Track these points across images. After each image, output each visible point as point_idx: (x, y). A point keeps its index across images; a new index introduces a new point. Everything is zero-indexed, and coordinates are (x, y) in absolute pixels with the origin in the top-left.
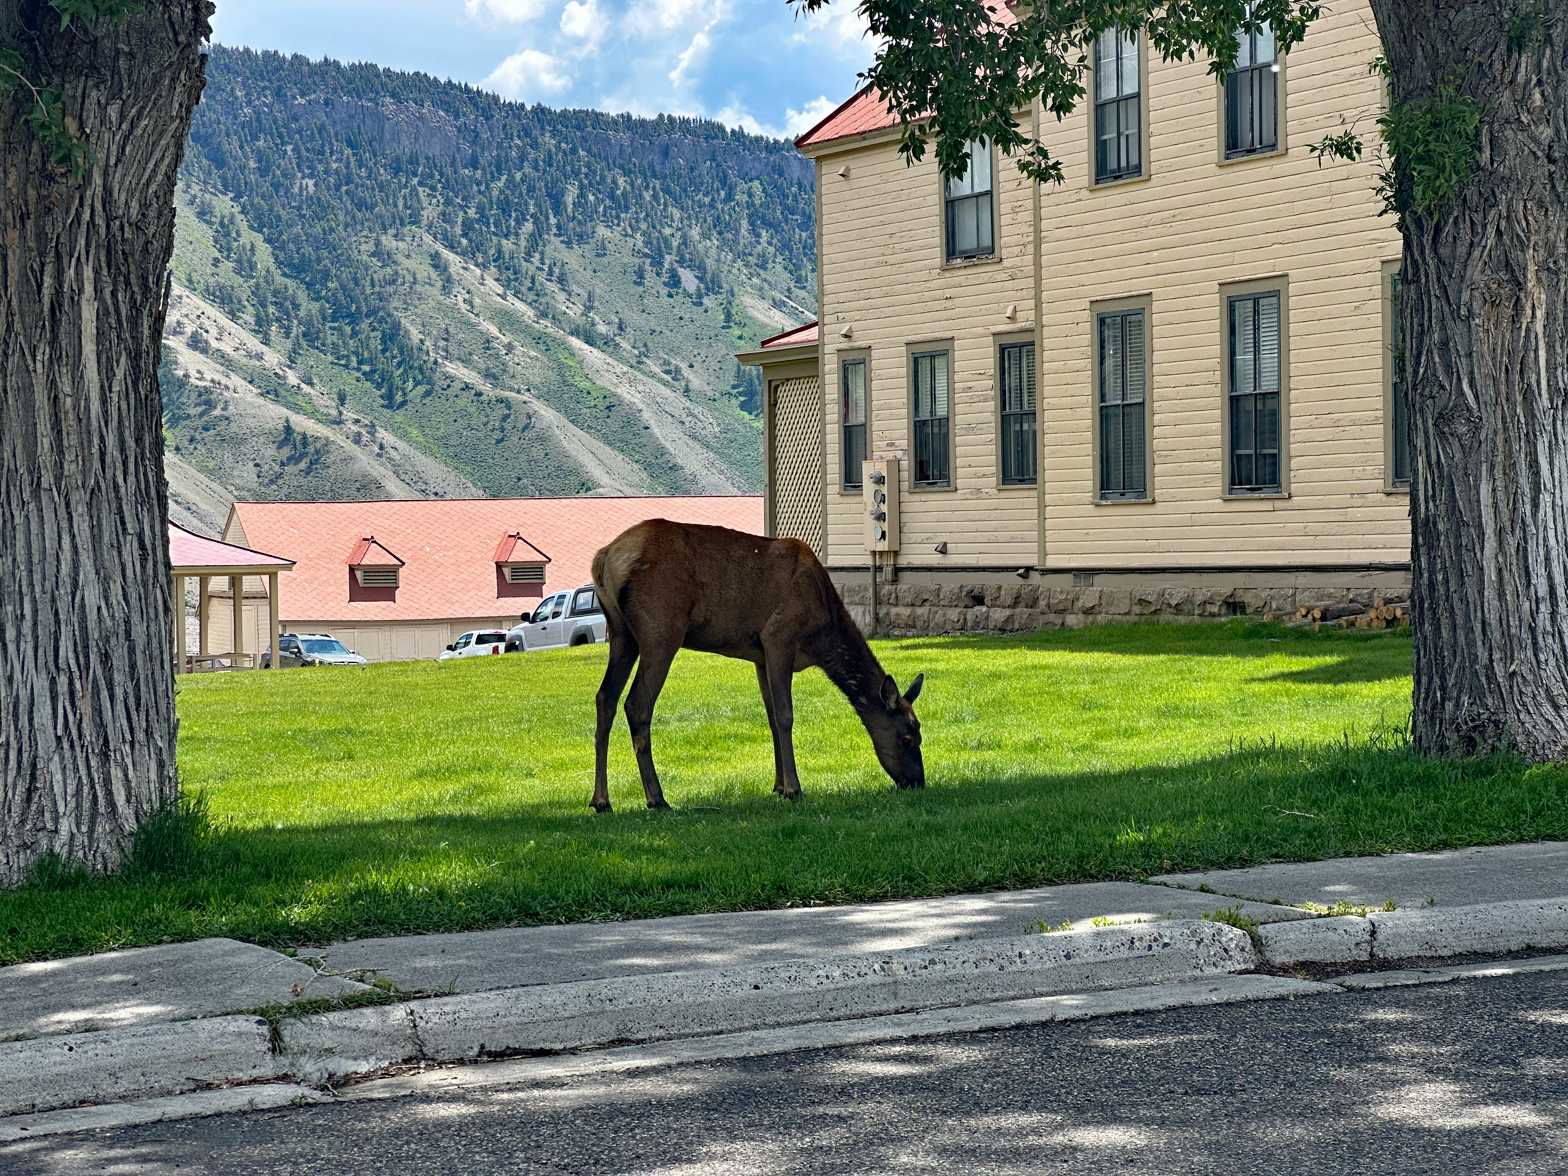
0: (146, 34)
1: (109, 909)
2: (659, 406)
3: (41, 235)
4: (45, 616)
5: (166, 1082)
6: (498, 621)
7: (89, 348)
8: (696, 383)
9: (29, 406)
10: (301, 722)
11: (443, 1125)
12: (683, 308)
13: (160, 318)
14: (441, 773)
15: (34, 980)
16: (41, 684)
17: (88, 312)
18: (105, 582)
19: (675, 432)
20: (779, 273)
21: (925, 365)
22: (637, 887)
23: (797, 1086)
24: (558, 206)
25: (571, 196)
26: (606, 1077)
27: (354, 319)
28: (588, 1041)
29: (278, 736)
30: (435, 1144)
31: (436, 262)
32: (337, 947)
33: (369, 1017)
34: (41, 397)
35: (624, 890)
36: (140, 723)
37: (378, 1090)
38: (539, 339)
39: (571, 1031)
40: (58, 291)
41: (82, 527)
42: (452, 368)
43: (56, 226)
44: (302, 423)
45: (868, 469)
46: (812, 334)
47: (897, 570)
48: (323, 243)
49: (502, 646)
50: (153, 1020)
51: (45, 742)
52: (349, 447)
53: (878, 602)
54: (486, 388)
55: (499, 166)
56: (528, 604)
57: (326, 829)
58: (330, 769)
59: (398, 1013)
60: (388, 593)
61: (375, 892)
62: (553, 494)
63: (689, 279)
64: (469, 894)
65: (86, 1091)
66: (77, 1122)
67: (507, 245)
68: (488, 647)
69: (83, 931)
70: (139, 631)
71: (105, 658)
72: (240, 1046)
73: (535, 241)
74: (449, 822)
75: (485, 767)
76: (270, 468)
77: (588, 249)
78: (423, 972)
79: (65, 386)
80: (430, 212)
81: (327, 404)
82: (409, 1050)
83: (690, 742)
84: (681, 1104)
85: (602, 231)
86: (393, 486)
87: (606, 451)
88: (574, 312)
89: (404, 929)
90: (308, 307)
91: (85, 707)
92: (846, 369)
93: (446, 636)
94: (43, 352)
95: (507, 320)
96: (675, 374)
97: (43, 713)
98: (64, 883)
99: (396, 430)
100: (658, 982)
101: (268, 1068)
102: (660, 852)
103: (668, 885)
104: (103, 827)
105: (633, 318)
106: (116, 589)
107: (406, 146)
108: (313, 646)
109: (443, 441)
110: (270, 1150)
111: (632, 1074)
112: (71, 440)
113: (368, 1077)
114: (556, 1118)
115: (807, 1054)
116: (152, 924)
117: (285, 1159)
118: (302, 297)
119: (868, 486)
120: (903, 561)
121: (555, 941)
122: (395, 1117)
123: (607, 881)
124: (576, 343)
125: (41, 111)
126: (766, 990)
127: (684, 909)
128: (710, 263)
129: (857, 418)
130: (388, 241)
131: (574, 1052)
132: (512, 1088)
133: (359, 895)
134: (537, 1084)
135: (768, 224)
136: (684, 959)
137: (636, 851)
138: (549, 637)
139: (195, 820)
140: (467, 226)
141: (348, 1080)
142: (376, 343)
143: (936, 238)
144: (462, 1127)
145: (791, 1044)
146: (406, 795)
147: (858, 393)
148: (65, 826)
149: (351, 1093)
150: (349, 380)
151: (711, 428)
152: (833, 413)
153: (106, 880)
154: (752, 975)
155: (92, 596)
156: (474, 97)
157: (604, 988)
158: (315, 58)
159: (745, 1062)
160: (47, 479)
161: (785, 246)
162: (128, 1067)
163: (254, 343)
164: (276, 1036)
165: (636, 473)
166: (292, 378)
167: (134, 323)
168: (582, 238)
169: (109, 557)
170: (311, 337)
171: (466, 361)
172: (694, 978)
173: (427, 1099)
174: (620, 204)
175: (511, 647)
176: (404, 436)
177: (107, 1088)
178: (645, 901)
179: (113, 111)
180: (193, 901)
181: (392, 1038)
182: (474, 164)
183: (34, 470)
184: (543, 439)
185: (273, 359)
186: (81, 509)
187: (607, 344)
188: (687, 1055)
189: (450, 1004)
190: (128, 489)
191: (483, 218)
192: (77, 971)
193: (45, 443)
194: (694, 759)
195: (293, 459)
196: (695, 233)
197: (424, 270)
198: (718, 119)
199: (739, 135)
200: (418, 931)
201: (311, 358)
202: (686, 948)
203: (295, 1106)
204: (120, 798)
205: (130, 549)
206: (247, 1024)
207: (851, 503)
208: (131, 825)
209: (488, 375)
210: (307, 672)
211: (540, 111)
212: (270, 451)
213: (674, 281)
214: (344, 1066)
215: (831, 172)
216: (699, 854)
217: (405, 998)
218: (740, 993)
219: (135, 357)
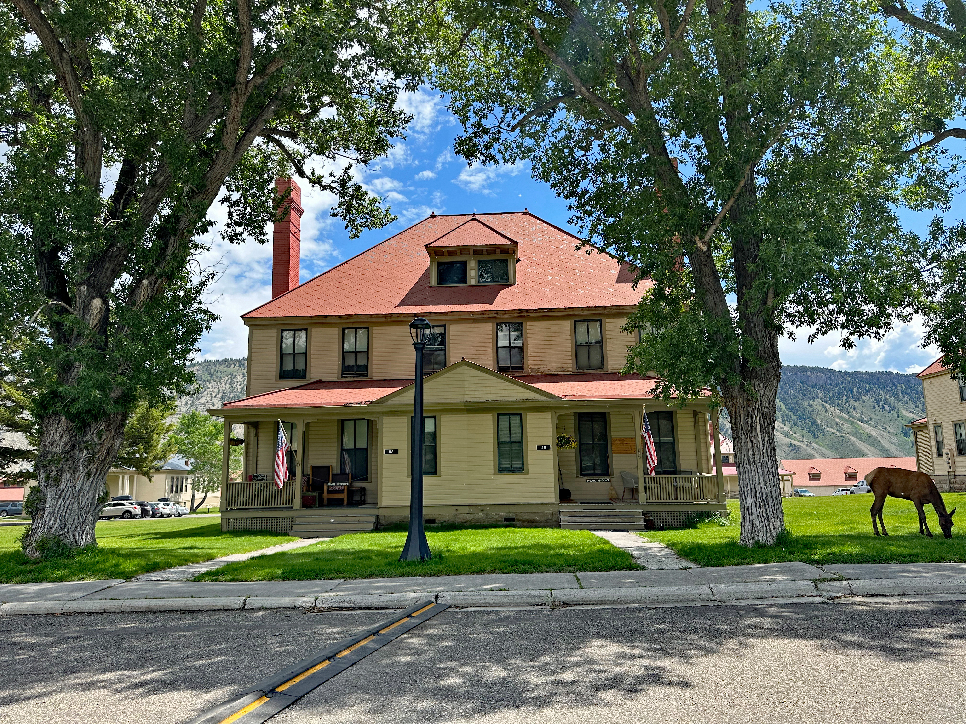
0: (768, 369)
1: (772, 553)
2: (882, 437)
3: (748, 411)
4: (753, 489)
5: (791, 594)
6: (846, 486)
7: (759, 434)
8: (891, 431)
9: (747, 446)
10: (804, 510)
11: (861, 611)
12: (885, 414)
13: (774, 427)
14: (843, 524)
15: (758, 568)
16: (753, 504)
17: (759, 426)
18: (766, 483)
19: (886, 442)
20: (911, 404)
21: (958, 427)
22: (901, 555)
23: (958, 611)
24: (852, 392)
25: (855, 390)
26: (903, 603)
27: (804, 419)
28: (896, 593)
29: (800, 513)
30: (861, 616)
31: (823, 406)
32: (827, 566)
33: (838, 584)
34: (749, 444)
35: (899, 556)
36: (775, 513)
37: (842, 601)
38: (850, 422)
39: (891, 591)
40: (752, 423)
41: (760, 471)
42: (829, 429)
43: (751, 409)
44: (794, 442)
45: (944, 452)
46: (925, 420)
47: (955, 476)
48: (796, 403)
49: (848, 492)
50: (787, 580)
51: (755, 516)
52: (806, 447)
53: (950, 483)
54: (838, 433)
55: (837, 385)
56: (855, 483)
57: (817, 537)
58: (814, 522)
59: (845, 583)
60: (818, 480)
61: (834, 553)
62: (856, 457)
63: (887, 407)
64: (857, 555)
65: (773, 595)
66: (772, 601)
67: (840, 402)
68: (844, 493)
69: (768, 558)
70: (774, 493)
71: (767, 499)
72: (808, 588)
73: (847, 401)
74: (848, 536)
75: (853, 523)
76: (787, 452)
77: (860, 402)
78: (850, 573)
79: (755, 442)
80: (821, 396)
81: (800, 438)
82: (849, 592)
83: (906, 518)
84: (925, 612)
85: (863, 397)
86: (816, 455)
87: (869, 447)
88: (858, 416)
89: (843, 563)
90: (794, 417)
91: (763, 509)
92: (935, 428)
93: (833, 489)
94: (749, 435)
95: (841, 418)
96: (886, 429)
97: (754, 510)
98: (761, 547)
99: (816, 443)
100: (913, 580)
101: (815, 593)
102: (905, 547)
103: (910, 556)
104: (769, 535)
105: (873, 416)
106: (768, 484)
107: (814, 382)
108: (802, 491)
109: (828, 445)
110: (820, 613)
111: (909, 603)
112: (756, 453)
113: (839, 597)
114: (891, 612)
115: (958, 602)
116: (783, 557)
117: (824, 616)
118: (792, 415)
119: (945, 456)
120: (956, 473)
121: (882, 568)
122: (849, 608)
123: (893, 553)
124: (859, 423)
125: (747, 387)
126: (943, 584)
127: (916, 562)
128: (892, 404)
129: (940, 439)
130: (811, 402)
131: (892, 596)
132: (878, 604)
133: (830, 554)
134: (884, 603)
135: (907, 394)
136: (919, 575)
137: (899, 546)
138: (861, 490)
139: (788, 534)
140: (830, 398)
141: (834, 598)
142: (810, 424)
143: (958, 396)
144: (867, 613)
145: (953, 599)
146: (834, 529)
147: (939, 434)
148: (761, 534)
149: (836, 601)
150: (804, 433)
151: (896, 441)
152: (933, 438)
153: (771, 547)
154: (939, 580)
155: (763, 485)
156: (829, 371)
157: (898, 581)
158: (792, 365)
159: (940, 602)
160: (752, 461)
161: (912, 398)
162: (783, 590)
163: (782, 426)
164: (816, 586)
165: (877, 451)
166: (791, 433)
167: (768, 428)
168: (858, 399)
169: (766, 477)
170: (795, 424)
171: (832, 428)
172: (923, 580)
173: (856, 604)
174: (868, 391)
175: (852, 493)
176: (818, 444)
177: (778, 594)
178: (905, 559)
179: (761, 385)
180: (791, 553)
181: (845, 589)
182: (831, 385)
183: (749, 459)
184: (853, 444)
185: (786, 429)
186: (759, 467)
187: (867, 422)
188: (923, 599)
189: (858, 582)
190: (769, 463)
191: (834, 396)
192: (768, 567)
193: (751, 454)
194: (908, 522)
195: (793, 450)
196: (888, 397)
197: (820, 408)
198: (890, 370)
199: (897, 374)
200: (846, 563)
201: (795, 428)
202: (918, 572)
203: (823, 603)
204: (772, 529)
205: (771, 476)
206: (810, 583)
207: (940, 459)
208: (775, 535)
209: (838, 430)
210: (802, 498)
211: (845, 372)
212: (787, 448)
213: (883, 408)
214: (834, 594)
215: (926, 383)
216: (917, 548)
217: (847, 580)
218: (936, 585)
219: (769, 435)
